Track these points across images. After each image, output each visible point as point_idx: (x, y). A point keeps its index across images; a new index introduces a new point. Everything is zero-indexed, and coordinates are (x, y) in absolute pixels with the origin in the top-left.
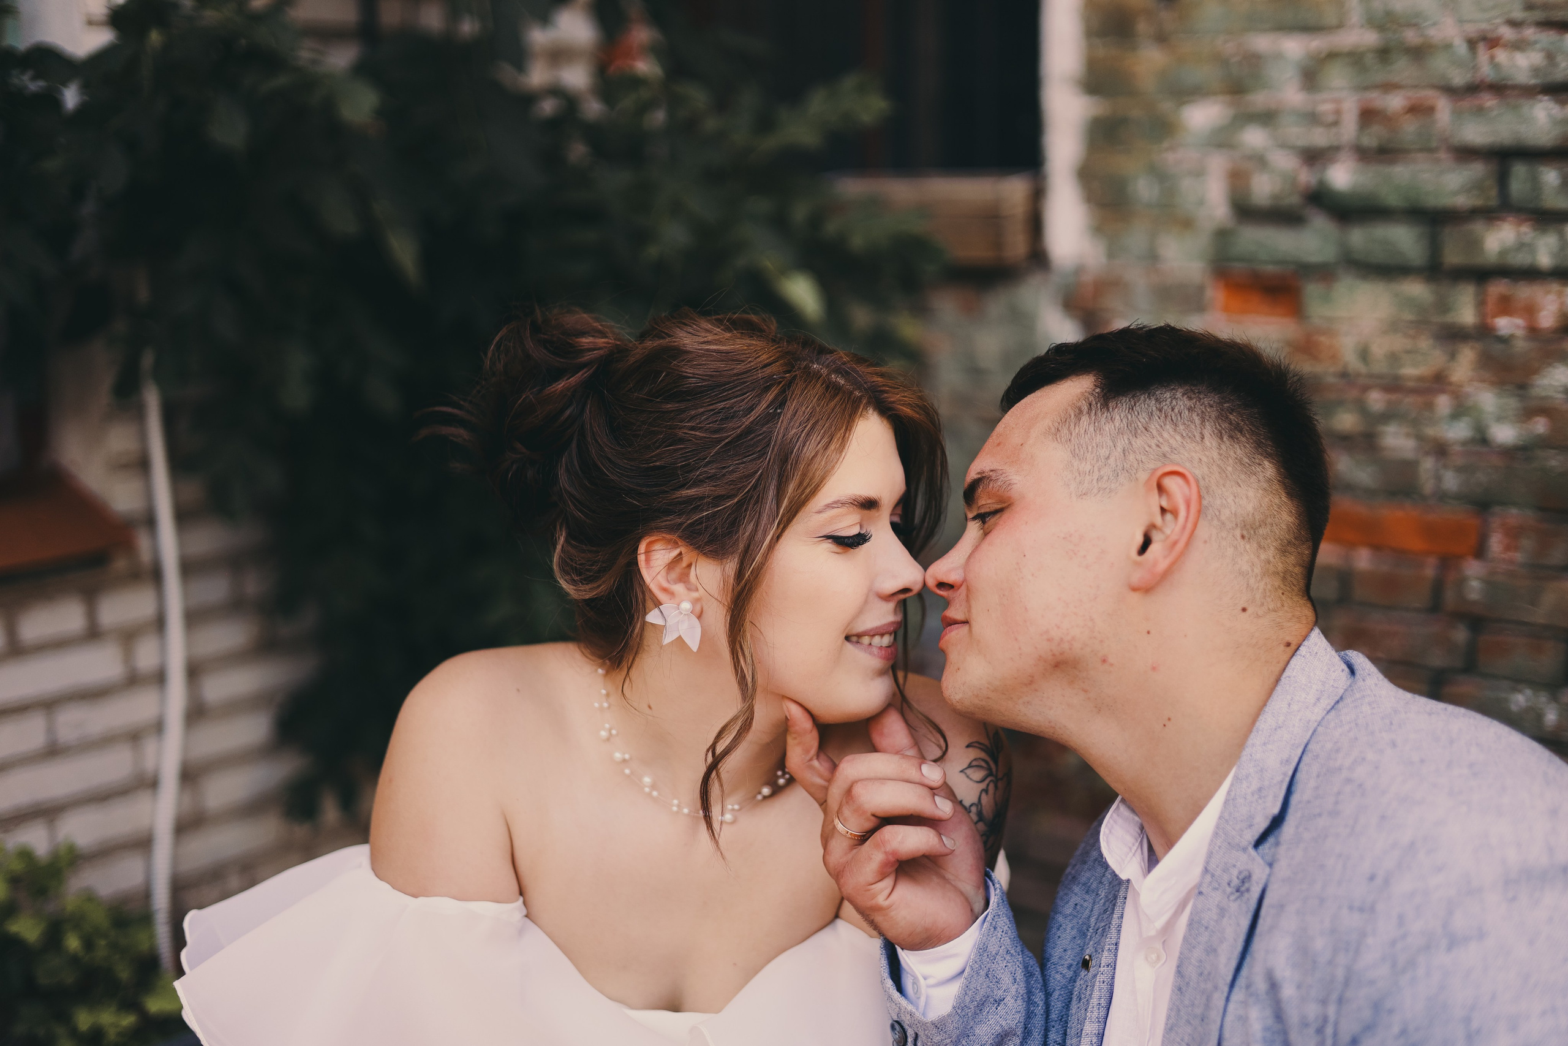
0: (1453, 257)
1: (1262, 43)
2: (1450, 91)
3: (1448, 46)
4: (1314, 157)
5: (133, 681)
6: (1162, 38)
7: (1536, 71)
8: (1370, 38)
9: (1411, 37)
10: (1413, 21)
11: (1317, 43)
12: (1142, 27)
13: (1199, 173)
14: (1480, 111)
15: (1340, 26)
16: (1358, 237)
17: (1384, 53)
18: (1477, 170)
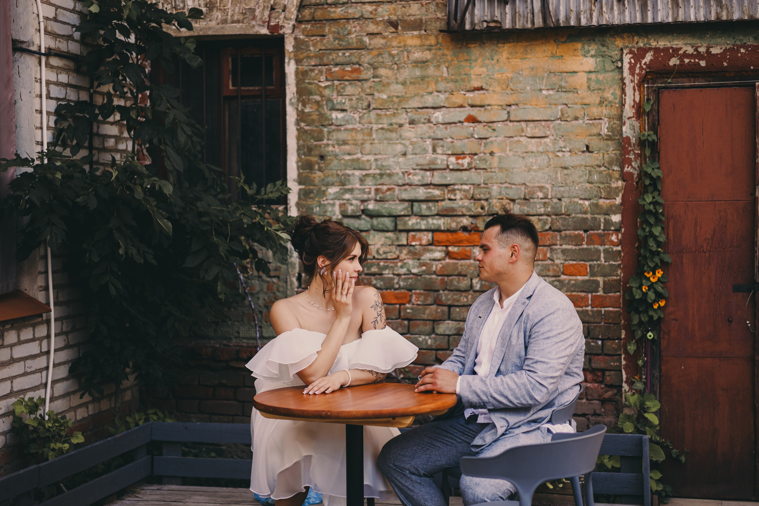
0: (400, 227)
1: (349, 172)
2: (398, 186)
3: (397, 174)
4: (363, 201)
5: (42, 354)
6: (320, 170)
7: (419, 181)
8: (378, 171)
9: (388, 171)
10: (389, 167)
11: (364, 172)
12: (316, 167)
13: (333, 205)
14: (405, 190)
15: (370, 169)
16: (375, 221)
17: (381, 175)
18: (406, 204)
